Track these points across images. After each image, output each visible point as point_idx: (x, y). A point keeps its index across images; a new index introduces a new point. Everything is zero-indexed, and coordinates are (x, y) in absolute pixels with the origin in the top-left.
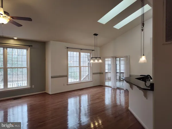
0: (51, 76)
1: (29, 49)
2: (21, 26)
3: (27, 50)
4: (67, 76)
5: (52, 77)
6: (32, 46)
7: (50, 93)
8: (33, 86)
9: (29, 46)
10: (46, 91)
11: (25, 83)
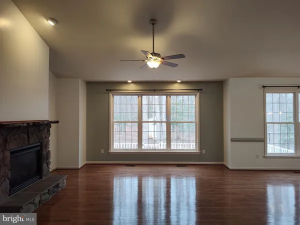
0: (231, 138)
1: (198, 94)
2: (177, 65)
3: (196, 97)
4: (263, 141)
5: (232, 140)
6: (202, 90)
7: (230, 167)
8: (204, 152)
9: (198, 90)
10: (224, 163)
11: (193, 145)
